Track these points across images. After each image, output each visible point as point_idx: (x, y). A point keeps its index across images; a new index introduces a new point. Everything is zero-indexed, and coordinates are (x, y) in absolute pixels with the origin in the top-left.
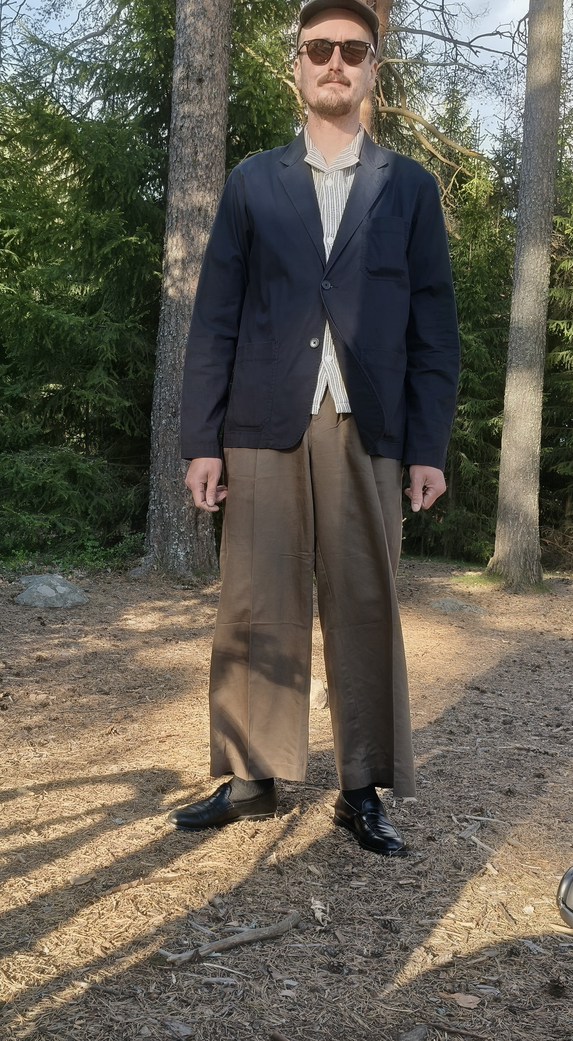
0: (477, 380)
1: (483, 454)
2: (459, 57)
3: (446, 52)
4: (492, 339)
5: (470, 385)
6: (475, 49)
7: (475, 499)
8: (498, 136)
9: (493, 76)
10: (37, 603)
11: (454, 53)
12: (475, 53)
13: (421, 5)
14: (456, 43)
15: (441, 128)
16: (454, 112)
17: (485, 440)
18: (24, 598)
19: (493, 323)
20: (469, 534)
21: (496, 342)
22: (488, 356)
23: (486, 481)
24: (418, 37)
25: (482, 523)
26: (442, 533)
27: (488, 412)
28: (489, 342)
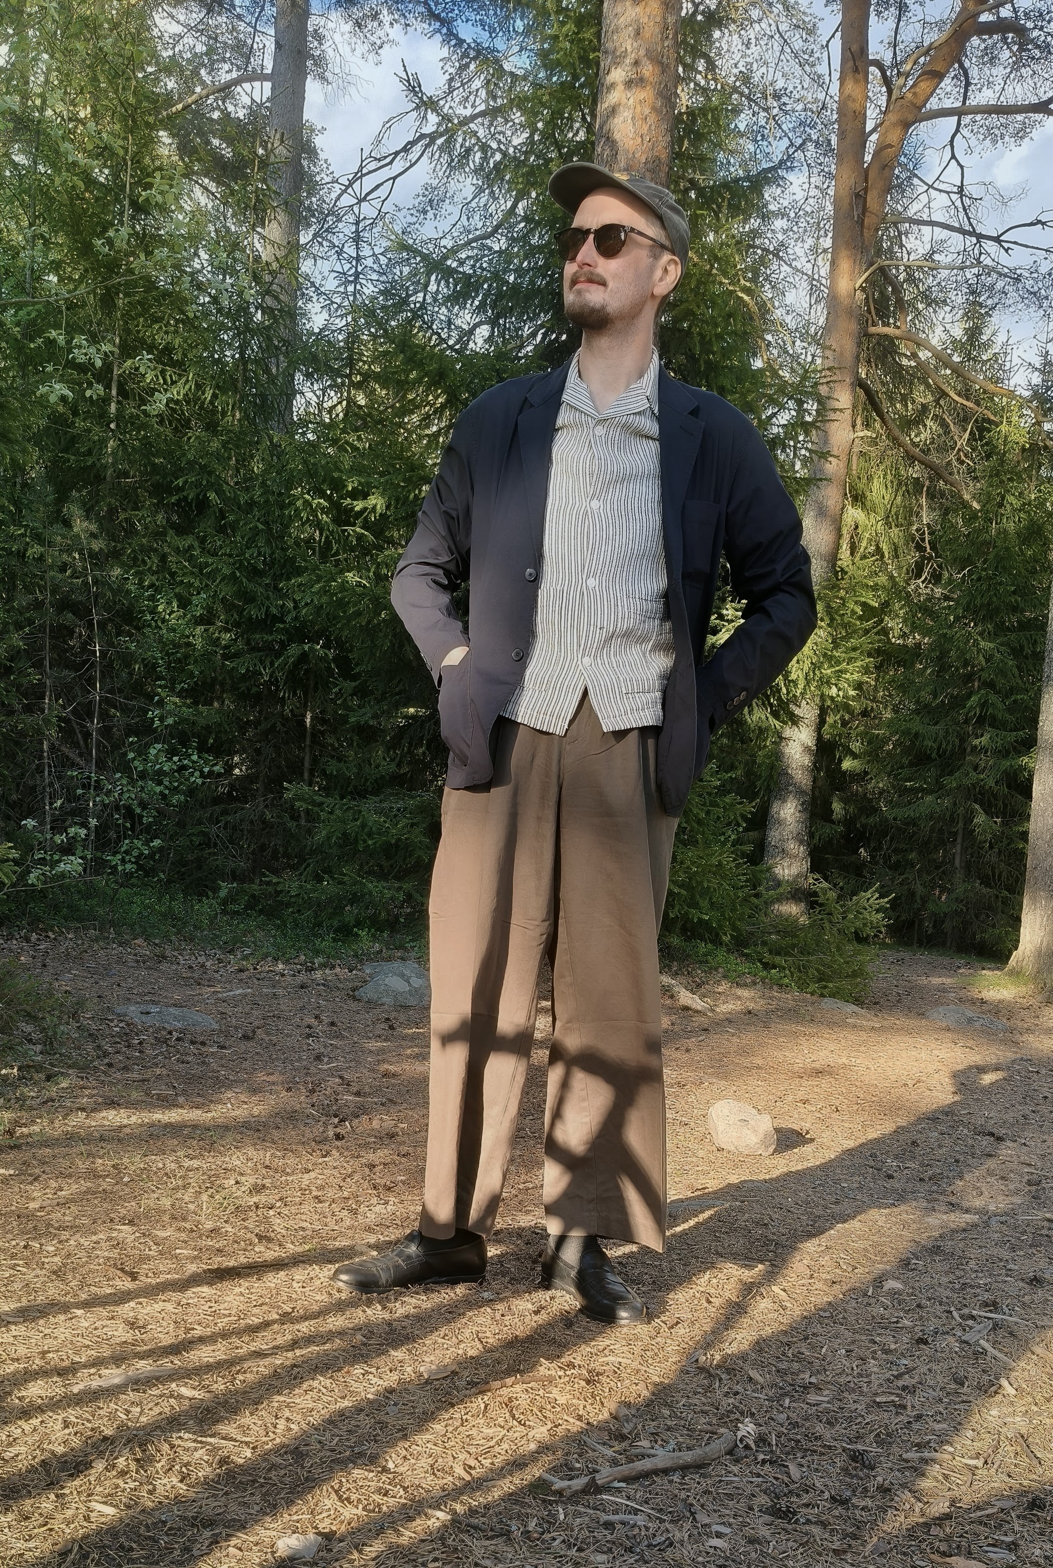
0: (1000, 705)
1: (1005, 806)
2: (983, 257)
3: (965, 250)
4: (1022, 648)
5: (990, 711)
6: (1006, 245)
7: (993, 869)
8: (1038, 366)
9: (1031, 282)
10: (384, 1000)
11: (976, 251)
12: (1007, 250)
13: (931, 186)
14: (980, 237)
15: (956, 355)
16: (973, 333)
17: (1009, 787)
18: (367, 993)
19: (1025, 626)
20: (983, 917)
21: (1028, 651)
22: (1015, 671)
23: (1009, 844)
24: (926, 230)
25: (1003, 903)
26: (945, 914)
27: (1015, 748)
28: (1017, 652)
